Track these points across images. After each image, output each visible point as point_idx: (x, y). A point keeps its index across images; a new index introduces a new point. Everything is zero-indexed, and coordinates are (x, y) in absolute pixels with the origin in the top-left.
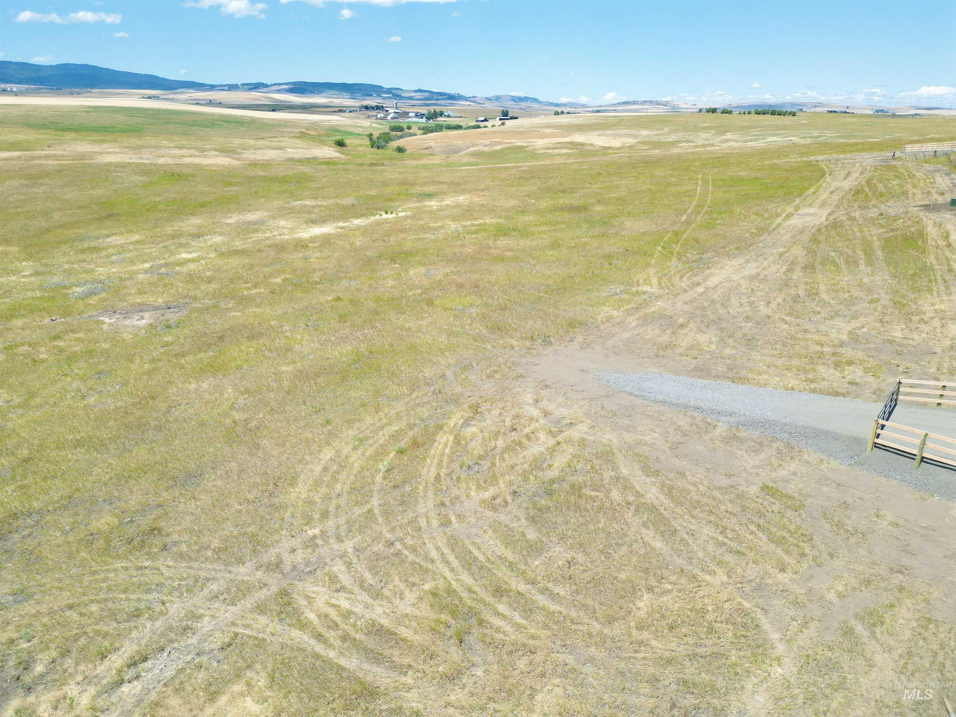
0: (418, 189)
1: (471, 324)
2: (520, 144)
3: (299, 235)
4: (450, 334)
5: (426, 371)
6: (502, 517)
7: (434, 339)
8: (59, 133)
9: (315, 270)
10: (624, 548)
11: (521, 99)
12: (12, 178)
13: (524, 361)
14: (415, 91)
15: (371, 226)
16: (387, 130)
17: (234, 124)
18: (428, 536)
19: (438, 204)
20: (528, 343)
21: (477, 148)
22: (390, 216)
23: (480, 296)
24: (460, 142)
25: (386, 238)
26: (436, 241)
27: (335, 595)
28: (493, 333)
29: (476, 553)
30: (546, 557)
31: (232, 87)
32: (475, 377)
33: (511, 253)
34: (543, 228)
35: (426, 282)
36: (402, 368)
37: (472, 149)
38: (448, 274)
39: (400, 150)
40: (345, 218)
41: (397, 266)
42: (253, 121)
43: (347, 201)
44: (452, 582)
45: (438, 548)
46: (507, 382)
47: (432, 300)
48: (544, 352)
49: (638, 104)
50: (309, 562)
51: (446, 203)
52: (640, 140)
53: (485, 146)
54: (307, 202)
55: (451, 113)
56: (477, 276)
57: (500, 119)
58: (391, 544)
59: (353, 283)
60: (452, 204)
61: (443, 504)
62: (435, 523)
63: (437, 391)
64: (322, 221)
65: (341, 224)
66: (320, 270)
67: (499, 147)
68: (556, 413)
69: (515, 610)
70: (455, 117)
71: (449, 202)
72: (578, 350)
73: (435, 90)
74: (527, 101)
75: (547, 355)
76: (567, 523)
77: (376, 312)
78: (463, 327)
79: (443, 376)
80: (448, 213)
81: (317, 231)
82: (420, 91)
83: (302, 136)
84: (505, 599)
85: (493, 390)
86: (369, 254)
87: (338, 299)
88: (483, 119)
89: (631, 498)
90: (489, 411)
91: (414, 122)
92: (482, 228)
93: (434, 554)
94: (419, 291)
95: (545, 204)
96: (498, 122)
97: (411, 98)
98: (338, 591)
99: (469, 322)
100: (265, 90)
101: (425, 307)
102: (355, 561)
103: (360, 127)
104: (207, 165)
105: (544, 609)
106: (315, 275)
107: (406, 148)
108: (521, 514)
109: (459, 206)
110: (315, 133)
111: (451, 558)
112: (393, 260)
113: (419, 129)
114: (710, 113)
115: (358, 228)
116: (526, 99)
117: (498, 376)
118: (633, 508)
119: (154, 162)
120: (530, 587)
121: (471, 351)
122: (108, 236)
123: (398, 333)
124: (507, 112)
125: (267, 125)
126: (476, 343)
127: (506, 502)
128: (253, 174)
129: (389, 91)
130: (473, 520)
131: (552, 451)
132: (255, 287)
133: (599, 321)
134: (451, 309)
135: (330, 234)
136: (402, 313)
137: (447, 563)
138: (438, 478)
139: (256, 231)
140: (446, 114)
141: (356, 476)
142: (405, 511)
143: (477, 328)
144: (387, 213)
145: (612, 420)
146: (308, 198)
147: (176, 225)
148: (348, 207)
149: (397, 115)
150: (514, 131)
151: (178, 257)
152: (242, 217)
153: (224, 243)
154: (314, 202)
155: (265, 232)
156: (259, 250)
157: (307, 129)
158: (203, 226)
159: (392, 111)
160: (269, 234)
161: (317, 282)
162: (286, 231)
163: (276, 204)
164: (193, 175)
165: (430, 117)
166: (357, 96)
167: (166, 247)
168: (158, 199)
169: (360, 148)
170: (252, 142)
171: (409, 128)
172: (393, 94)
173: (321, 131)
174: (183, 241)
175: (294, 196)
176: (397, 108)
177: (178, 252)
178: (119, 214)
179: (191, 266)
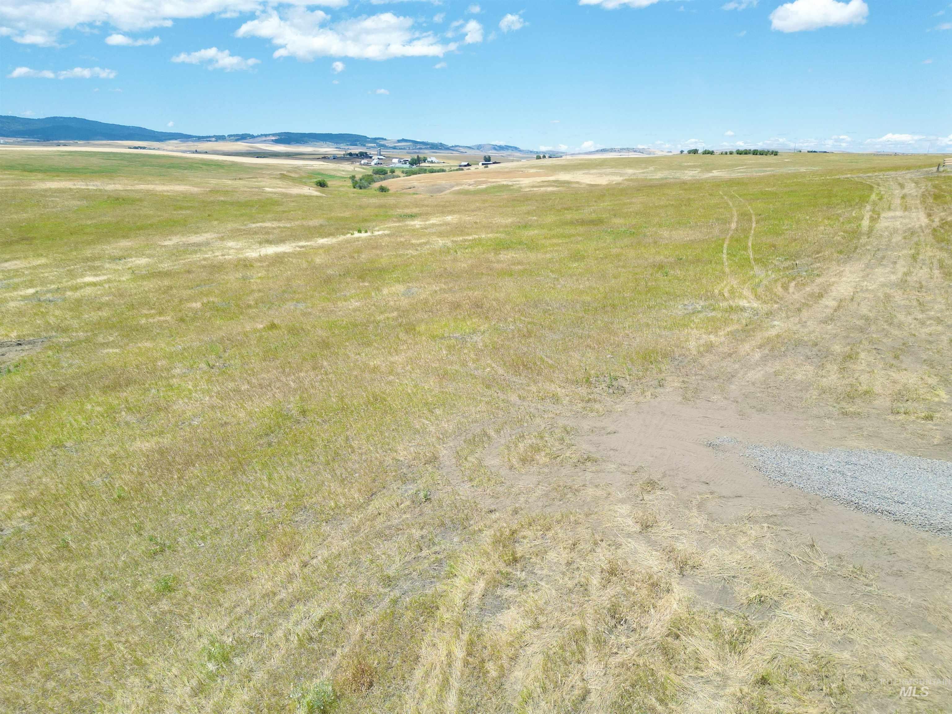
0: (399, 211)
1: (478, 360)
2: (505, 183)
3: (247, 254)
4: (444, 376)
5: (400, 447)
7: (416, 386)
8: (26, 173)
9: (253, 291)
11: (501, 148)
13: (586, 425)
14: (399, 141)
15: (339, 244)
16: (370, 173)
17: (214, 167)
19: (421, 223)
20: (583, 391)
21: (461, 187)
22: (363, 235)
23: (487, 318)
24: (444, 182)
25: (356, 255)
26: (420, 256)
28: (517, 373)
31: (220, 138)
32: (496, 462)
33: (520, 267)
34: (555, 241)
35: (405, 303)
36: (355, 444)
37: (456, 188)
38: (436, 292)
39: (383, 189)
40: (307, 238)
41: (367, 284)
42: (234, 164)
43: (315, 222)
46: (564, 472)
47: (414, 325)
48: (619, 408)
49: (615, 151)
51: (431, 222)
52: (627, 178)
53: (470, 185)
54: (268, 224)
55: (434, 159)
56: (477, 293)
57: (483, 164)
59: (301, 306)
60: (439, 223)
63: (422, 495)
64: (281, 240)
65: (303, 243)
66: (259, 291)
67: (484, 186)
68: (708, 563)
70: (438, 163)
71: (434, 222)
72: (680, 403)
73: (418, 140)
74: (508, 149)
75: (625, 412)
77: (325, 345)
78: (464, 364)
79: (434, 459)
80: (434, 231)
81: (271, 250)
82: (404, 140)
83: (283, 177)
85: (539, 492)
86: (330, 272)
87: (273, 326)
88: (466, 163)
91: (397, 168)
92: (478, 242)
94: (395, 314)
95: (550, 219)
96: (481, 166)
97: (394, 148)
99: (472, 356)
100: (251, 140)
101: (402, 336)
103: (343, 171)
104: (160, 192)
106: (251, 298)
107: (389, 188)
109: (447, 224)
110: (296, 176)
112: (362, 278)
113: (403, 172)
114: (692, 155)
115: (322, 247)
116: (506, 148)
117: (542, 458)
119: (101, 188)
121: (482, 407)
123: (356, 377)
124: (489, 157)
125: (249, 168)
126: (489, 392)
128: (212, 199)
129: (374, 140)
134: (443, 338)
135: (285, 253)
136: (368, 344)
139: (196, 252)
140: (429, 160)
143: (489, 365)
144: (360, 231)
146: (269, 220)
147: (99, 247)
148: (315, 227)
149: (380, 162)
150: (498, 173)
151: (79, 281)
152: (184, 239)
153: (148, 265)
154: (275, 224)
155: (206, 253)
156: (189, 272)
157: (289, 171)
158: (131, 248)
159: (376, 157)
160: (209, 255)
161: (249, 306)
162: (232, 251)
163: (230, 226)
164: (140, 200)
165: (414, 162)
166: (342, 146)
167: (70, 271)
168: (89, 222)
169: (342, 189)
170: (230, 182)
171: (393, 172)
172: (377, 143)
173: (304, 175)
174: (97, 263)
175: (253, 219)
176: (381, 155)
177: (83, 276)
178: (34, 238)
179: (88, 291)
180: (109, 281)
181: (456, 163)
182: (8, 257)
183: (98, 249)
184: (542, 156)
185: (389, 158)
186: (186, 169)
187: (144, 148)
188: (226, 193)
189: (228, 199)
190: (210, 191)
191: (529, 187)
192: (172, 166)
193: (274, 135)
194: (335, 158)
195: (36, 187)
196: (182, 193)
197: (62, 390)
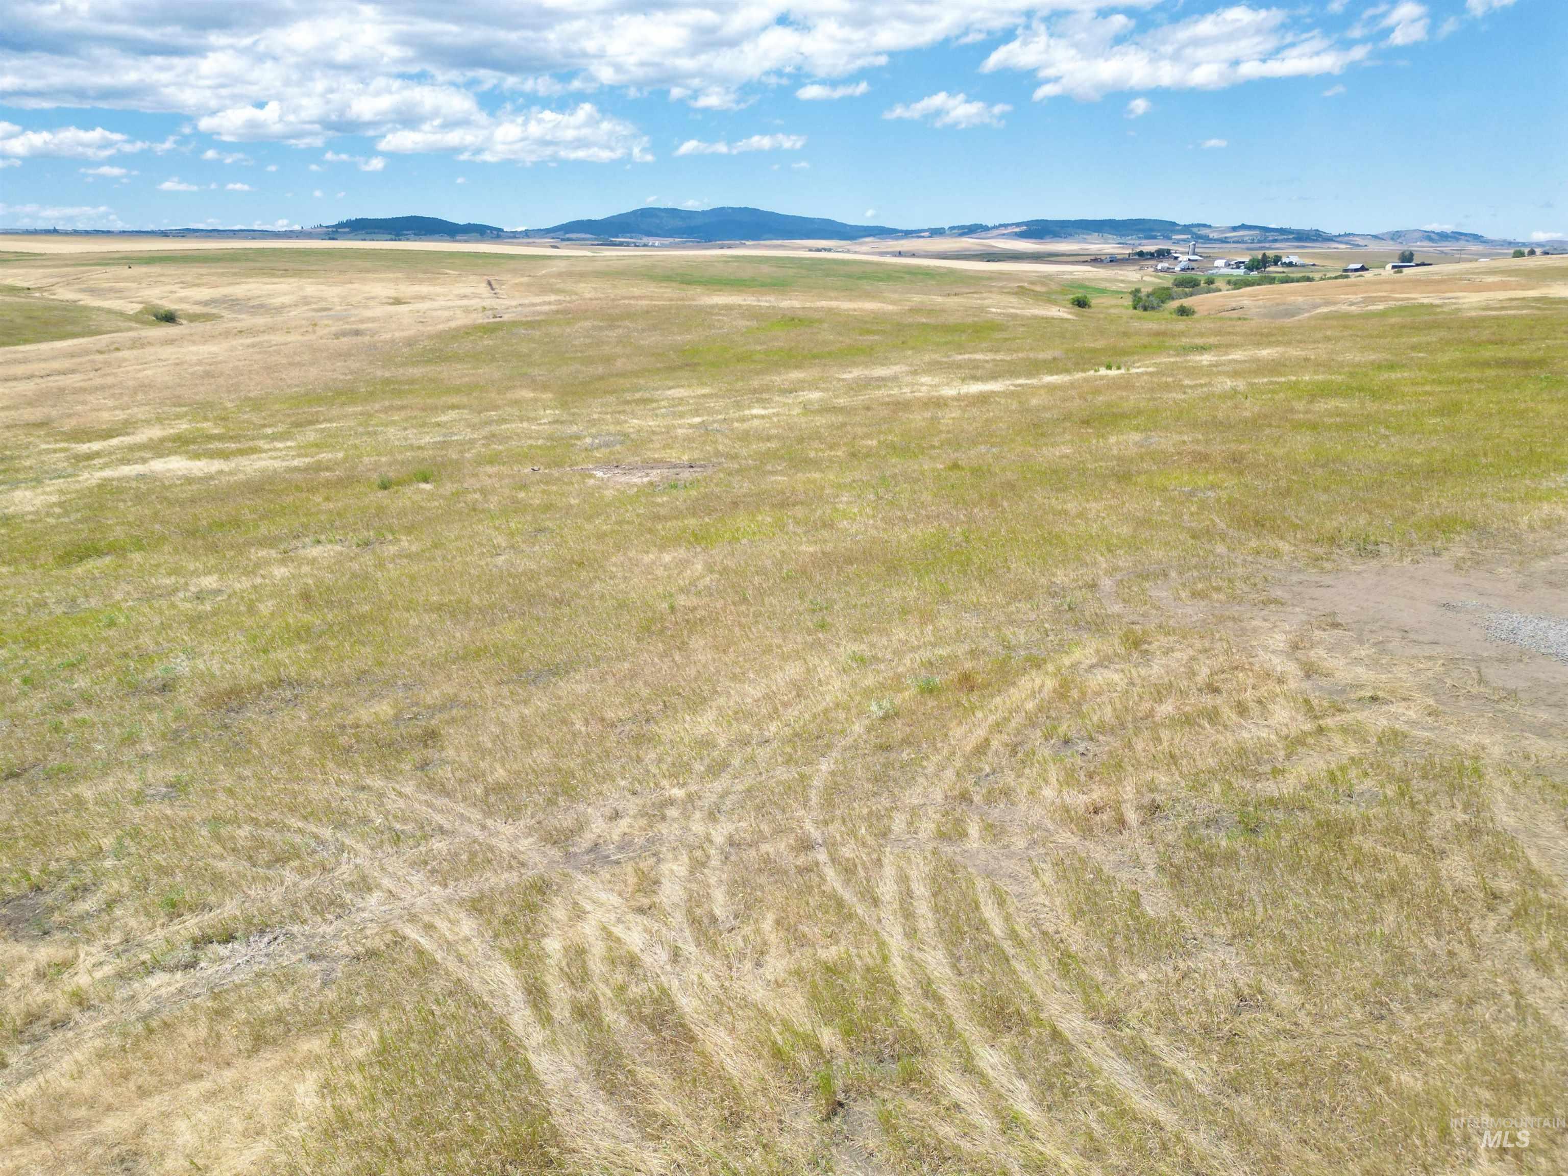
0: (1185, 341)
1: (1198, 514)
2: (1426, 301)
3: (943, 392)
4: (1143, 524)
6: (1098, 852)
7: (1103, 530)
9: (940, 432)
10: (1446, 1006)
11: (1444, 236)
12: (586, 319)
13: (1296, 578)
14: (1235, 229)
15: (1071, 383)
16: (1168, 284)
17: (921, 276)
18: (897, 851)
19: (1214, 358)
20: (1318, 550)
21: (1334, 308)
22: (1114, 372)
23: (1240, 474)
24: (1300, 299)
25: (1090, 397)
26: (1184, 401)
27: (630, 917)
28: (1241, 528)
29: (989, 911)
30: (1176, 969)
31: (936, 232)
32: (1162, 593)
35: (1132, 452)
37: (1324, 310)
39: (1183, 311)
40: (1031, 375)
41: (1090, 431)
42: (951, 272)
43: (1047, 355)
44: (897, 960)
45: (903, 879)
46: (1237, 608)
47: (1132, 475)
48: (1354, 568)
50: (630, 844)
51: (1231, 357)
53: (1352, 304)
54: (979, 356)
55: (1294, 259)
57: (1394, 267)
58: (806, 845)
59: (995, 450)
60: (1242, 358)
61: (965, 797)
62: (927, 828)
64: (994, 376)
65: (1021, 381)
66: (949, 432)
67: (1381, 307)
68: (1341, 675)
69: (1023, 1076)
70: (1302, 265)
71: (1236, 357)
72: (1447, 571)
73: (1273, 226)
74: (1458, 240)
75: (1359, 572)
76: (1277, 900)
77: (1011, 486)
78: (1177, 516)
80: (1227, 369)
81: (975, 388)
82: (1244, 227)
83: (1021, 292)
84: (1007, 1039)
85: (1195, 618)
86: (1046, 415)
87: (955, 466)
88: (1358, 266)
89: (1504, 884)
90: (1168, 651)
91: (1220, 275)
92: (1289, 386)
93: (887, 889)
94: (1113, 463)
95: (1450, 356)
96: (1387, 271)
97: (1224, 241)
98: (641, 911)
99: (1194, 510)
100: (983, 234)
101: (1112, 485)
102: (715, 862)
103: (1122, 281)
105: (1109, 1097)
106: (937, 439)
107: (1197, 309)
108: (1149, 858)
109: (1256, 360)
110: (1043, 289)
111: (923, 908)
112: (1086, 424)
113: (1229, 283)
115: (1046, 386)
116: (1456, 236)
117: (1219, 596)
118: (1505, 910)
119: (775, 304)
120: (1096, 1028)
122: (670, 388)
124: (1412, 254)
125: (971, 277)
127: (1122, 822)
128: (910, 320)
129: (1187, 229)
130: (1020, 843)
131: (1295, 743)
132: (831, 448)
133: (1524, 526)
134: (1165, 490)
135: (993, 392)
136: (1064, 490)
137: (908, 915)
138: (981, 749)
139: (879, 387)
140: (1285, 260)
141: (814, 717)
142: (875, 794)
143: (1209, 519)
144: (1109, 367)
145: (1502, 706)
146: (982, 351)
147: (768, 378)
148: (1045, 361)
149: (1194, 265)
150: (1417, 283)
151: (747, 412)
152: (867, 372)
153: (821, 400)
154: (989, 356)
155: (891, 388)
156: (868, 409)
157: (1032, 283)
158: (802, 381)
159: (1186, 258)
160: (895, 391)
161: (933, 447)
162: (924, 389)
163: (927, 358)
164: (821, 321)
165: (1254, 266)
166: (1129, 240)
167: (737, 402)
168: (758, 348)
169: (1112, 311)
170: (940, 299)
171: (1210, 282)
172: (1193, 234)
173: (1054, 287)
174: (765, 396)
175: (960, 348)
176: (1194, 254)
177: (750, 407)
178: (699, 364)
179: (756, 423)
180: (778, 415)
181: (1340, 265)
182: (671, 384)
183: (767, 379)
184: (1526, 251)
185: (1211, 258)
186: (881, 280)
187: (829, 250)
188: (930, 312)
189: (932, 321)
190: (911, 310)
191: (1475, 309)
192: (864, 276)
193: (1018, 225)
194: (1113, 261)
195: (701, 303)
196: (872, 312)
197: (735, 504)
